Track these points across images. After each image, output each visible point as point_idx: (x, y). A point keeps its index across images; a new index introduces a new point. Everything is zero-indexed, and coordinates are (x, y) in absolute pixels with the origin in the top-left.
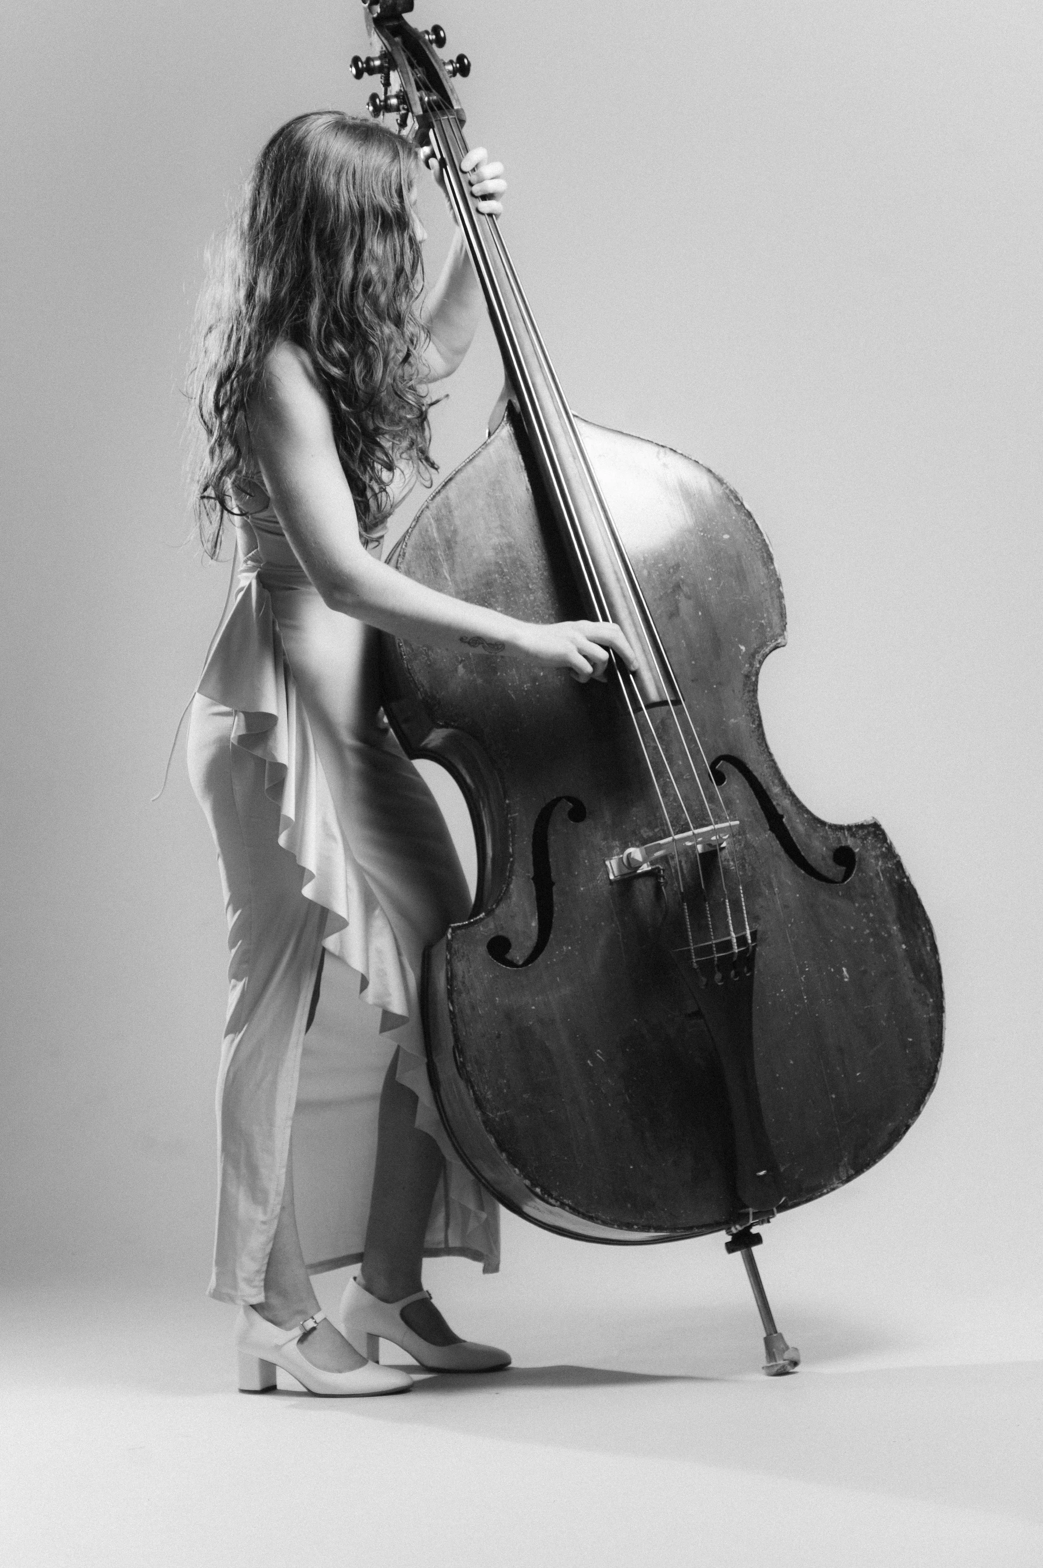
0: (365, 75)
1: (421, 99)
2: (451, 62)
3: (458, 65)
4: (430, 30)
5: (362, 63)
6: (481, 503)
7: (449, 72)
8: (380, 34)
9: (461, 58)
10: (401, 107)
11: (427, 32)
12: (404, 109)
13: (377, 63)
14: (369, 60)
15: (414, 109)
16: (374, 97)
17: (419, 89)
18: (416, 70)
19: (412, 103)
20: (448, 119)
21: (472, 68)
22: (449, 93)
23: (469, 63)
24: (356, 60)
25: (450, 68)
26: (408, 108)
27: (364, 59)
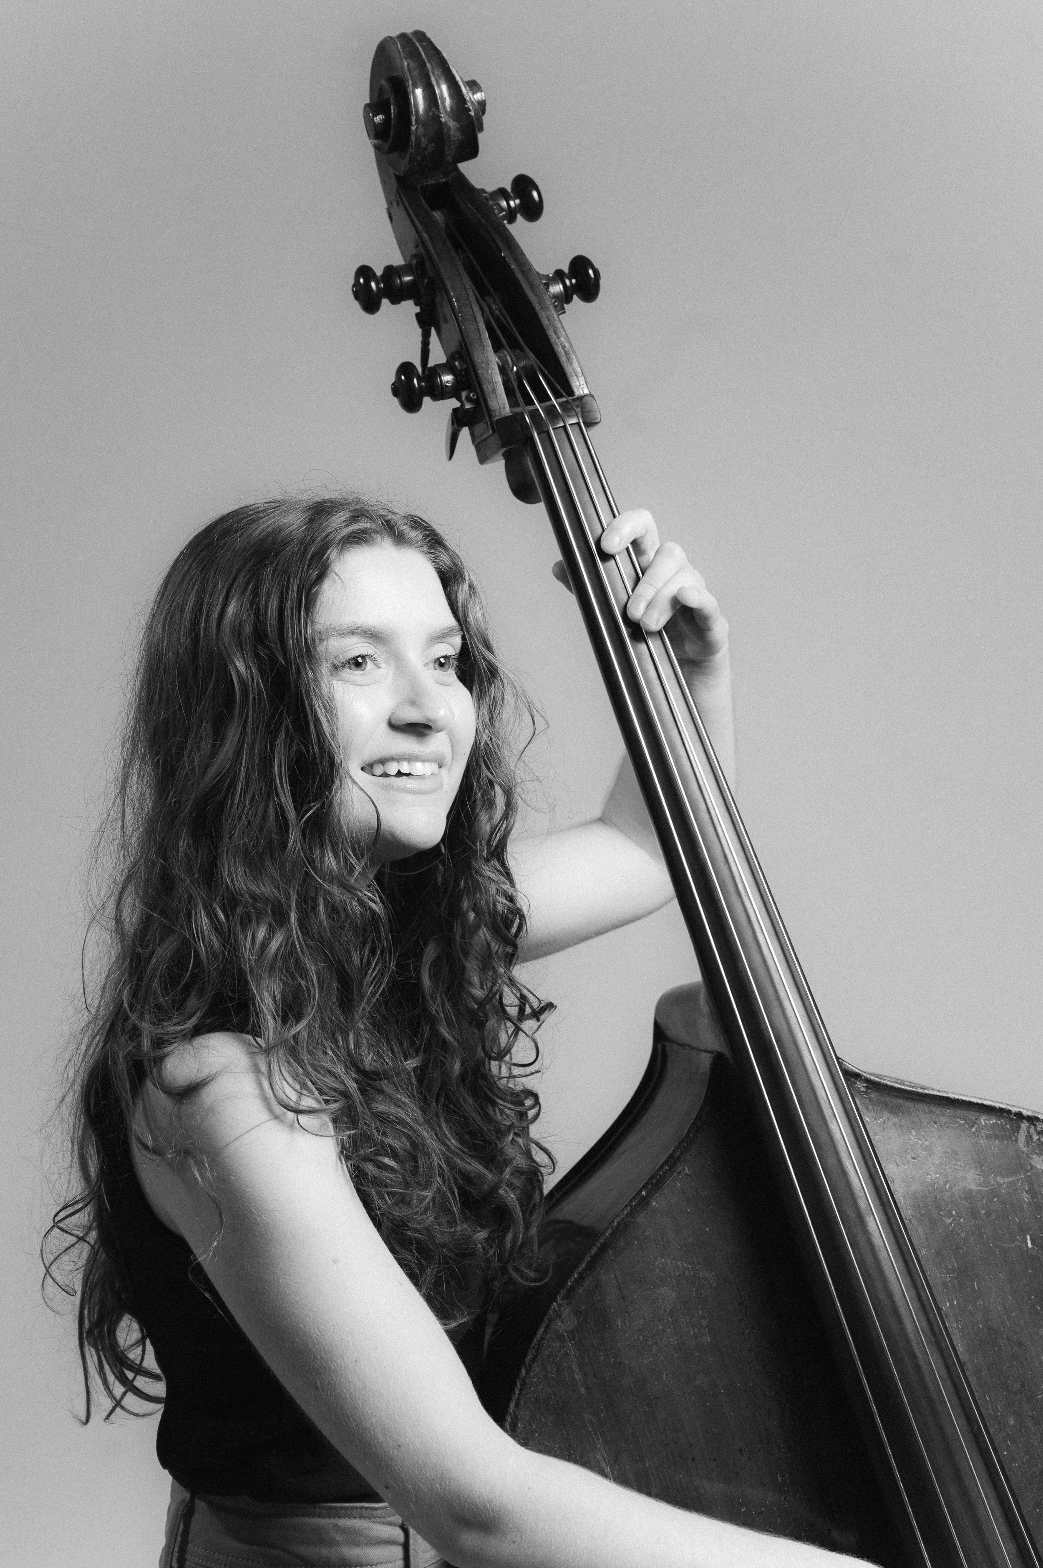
0: (385, 302)
1: (503, 370)
2: (559, 275)
3: (574, 281)
4: (509, 188)
5: (377, 284)
6: (668, 1294)
7: (556, 297)
8: (410, 210)
9: (580, 265)
10: (464, 394)
11: (502, 192)
12: (469, 399)
13: (407, 279)
14: (390, 271)
15: (493, 404)
16: (406, 368)
17: (497, 348)
18: (489, 299)
19: (487, 388)
20: (564, 427)
21: (602, 282)
22: (563, 359)
23: (596, 272)
24: (364, 272)
25: (557, 288)
26: (478, 397)
27: (379, 272)
